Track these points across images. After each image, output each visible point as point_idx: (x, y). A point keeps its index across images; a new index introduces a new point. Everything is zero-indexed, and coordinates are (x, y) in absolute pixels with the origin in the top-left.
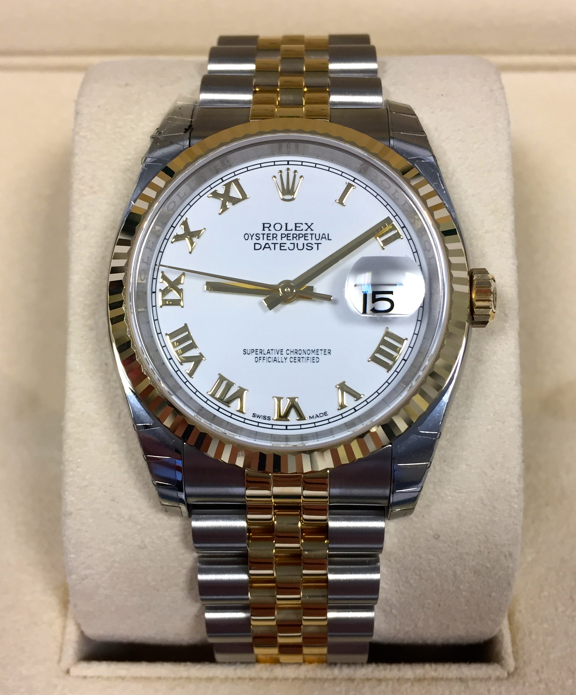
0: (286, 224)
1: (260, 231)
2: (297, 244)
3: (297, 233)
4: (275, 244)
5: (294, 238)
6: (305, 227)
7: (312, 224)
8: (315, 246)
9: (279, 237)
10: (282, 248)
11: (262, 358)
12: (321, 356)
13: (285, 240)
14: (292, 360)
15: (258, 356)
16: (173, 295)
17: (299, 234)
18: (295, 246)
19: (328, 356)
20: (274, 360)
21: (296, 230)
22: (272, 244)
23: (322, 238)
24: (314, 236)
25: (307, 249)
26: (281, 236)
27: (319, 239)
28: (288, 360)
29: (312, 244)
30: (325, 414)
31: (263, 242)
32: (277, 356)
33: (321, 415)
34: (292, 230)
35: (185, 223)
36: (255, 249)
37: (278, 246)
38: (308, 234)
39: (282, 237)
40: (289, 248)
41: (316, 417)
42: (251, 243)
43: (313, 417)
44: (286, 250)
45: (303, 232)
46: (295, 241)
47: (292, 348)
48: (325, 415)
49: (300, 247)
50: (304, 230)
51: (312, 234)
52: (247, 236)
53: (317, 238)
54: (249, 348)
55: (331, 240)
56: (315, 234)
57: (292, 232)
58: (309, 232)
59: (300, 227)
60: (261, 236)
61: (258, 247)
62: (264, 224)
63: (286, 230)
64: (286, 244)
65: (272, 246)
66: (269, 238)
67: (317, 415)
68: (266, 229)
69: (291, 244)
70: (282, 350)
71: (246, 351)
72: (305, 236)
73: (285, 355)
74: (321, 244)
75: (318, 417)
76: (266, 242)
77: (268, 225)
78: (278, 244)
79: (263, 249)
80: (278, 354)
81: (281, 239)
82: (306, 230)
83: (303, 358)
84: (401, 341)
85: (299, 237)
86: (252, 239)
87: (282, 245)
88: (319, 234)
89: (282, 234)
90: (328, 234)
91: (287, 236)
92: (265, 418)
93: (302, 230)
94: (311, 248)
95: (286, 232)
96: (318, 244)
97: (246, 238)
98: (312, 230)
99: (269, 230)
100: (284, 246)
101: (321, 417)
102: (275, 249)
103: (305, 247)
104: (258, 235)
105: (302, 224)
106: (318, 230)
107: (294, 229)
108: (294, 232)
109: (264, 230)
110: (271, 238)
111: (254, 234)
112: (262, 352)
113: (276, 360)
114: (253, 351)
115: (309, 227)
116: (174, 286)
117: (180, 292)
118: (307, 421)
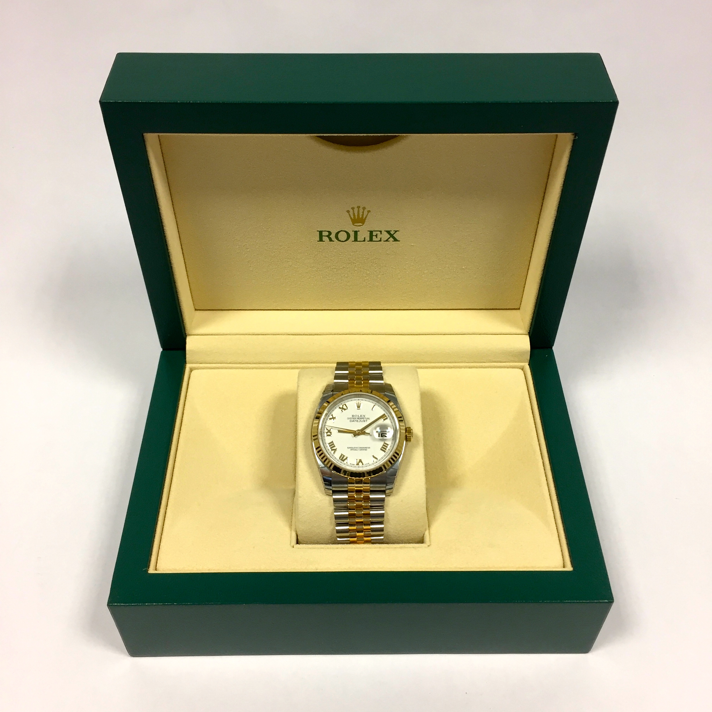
0: (358, 415)
1: (351, 417)
3: (361, 417)
8: (366, 421)
9: (356, 419)
11: (352, 450)
12: (368, 449)
13: (358, 419)
14: (360, 450)
16: (329, 434)
18: (361, 421)
23: (368, 419)
25: (364, 422)
30: (369, 463)
35: (332, 415)
36: (350, 422)
37: (356, 421)
42: (349, 420)
43: (366, 464)
44: (358, 422)
46: (360, 420)
47: (360, 447)
49: (362, 421)
52: (348, 418)
53: (366, 419)
54: (349, 447)
55: (370, 419)
58: (364, 417)
62: (352, 415)
65: (355, 421)
70: (357, 447)
72: (363, 418)
73: (358, 449)
76: (353, 420)
79: (352, 422)
83: (363, 449)
84: (388, 445)
91: (359, 418)
92: (353, 464)
95: (358, 417)
99: (354, 417)
101: (368, 465)
105: (362, 415)
106: (366, 417)
112: (352, 448)
113: (356, 450)
114: (350, 448)
115: (364, 416)
116: (329, 431)
117: (331, 433)
118: (364, 465)
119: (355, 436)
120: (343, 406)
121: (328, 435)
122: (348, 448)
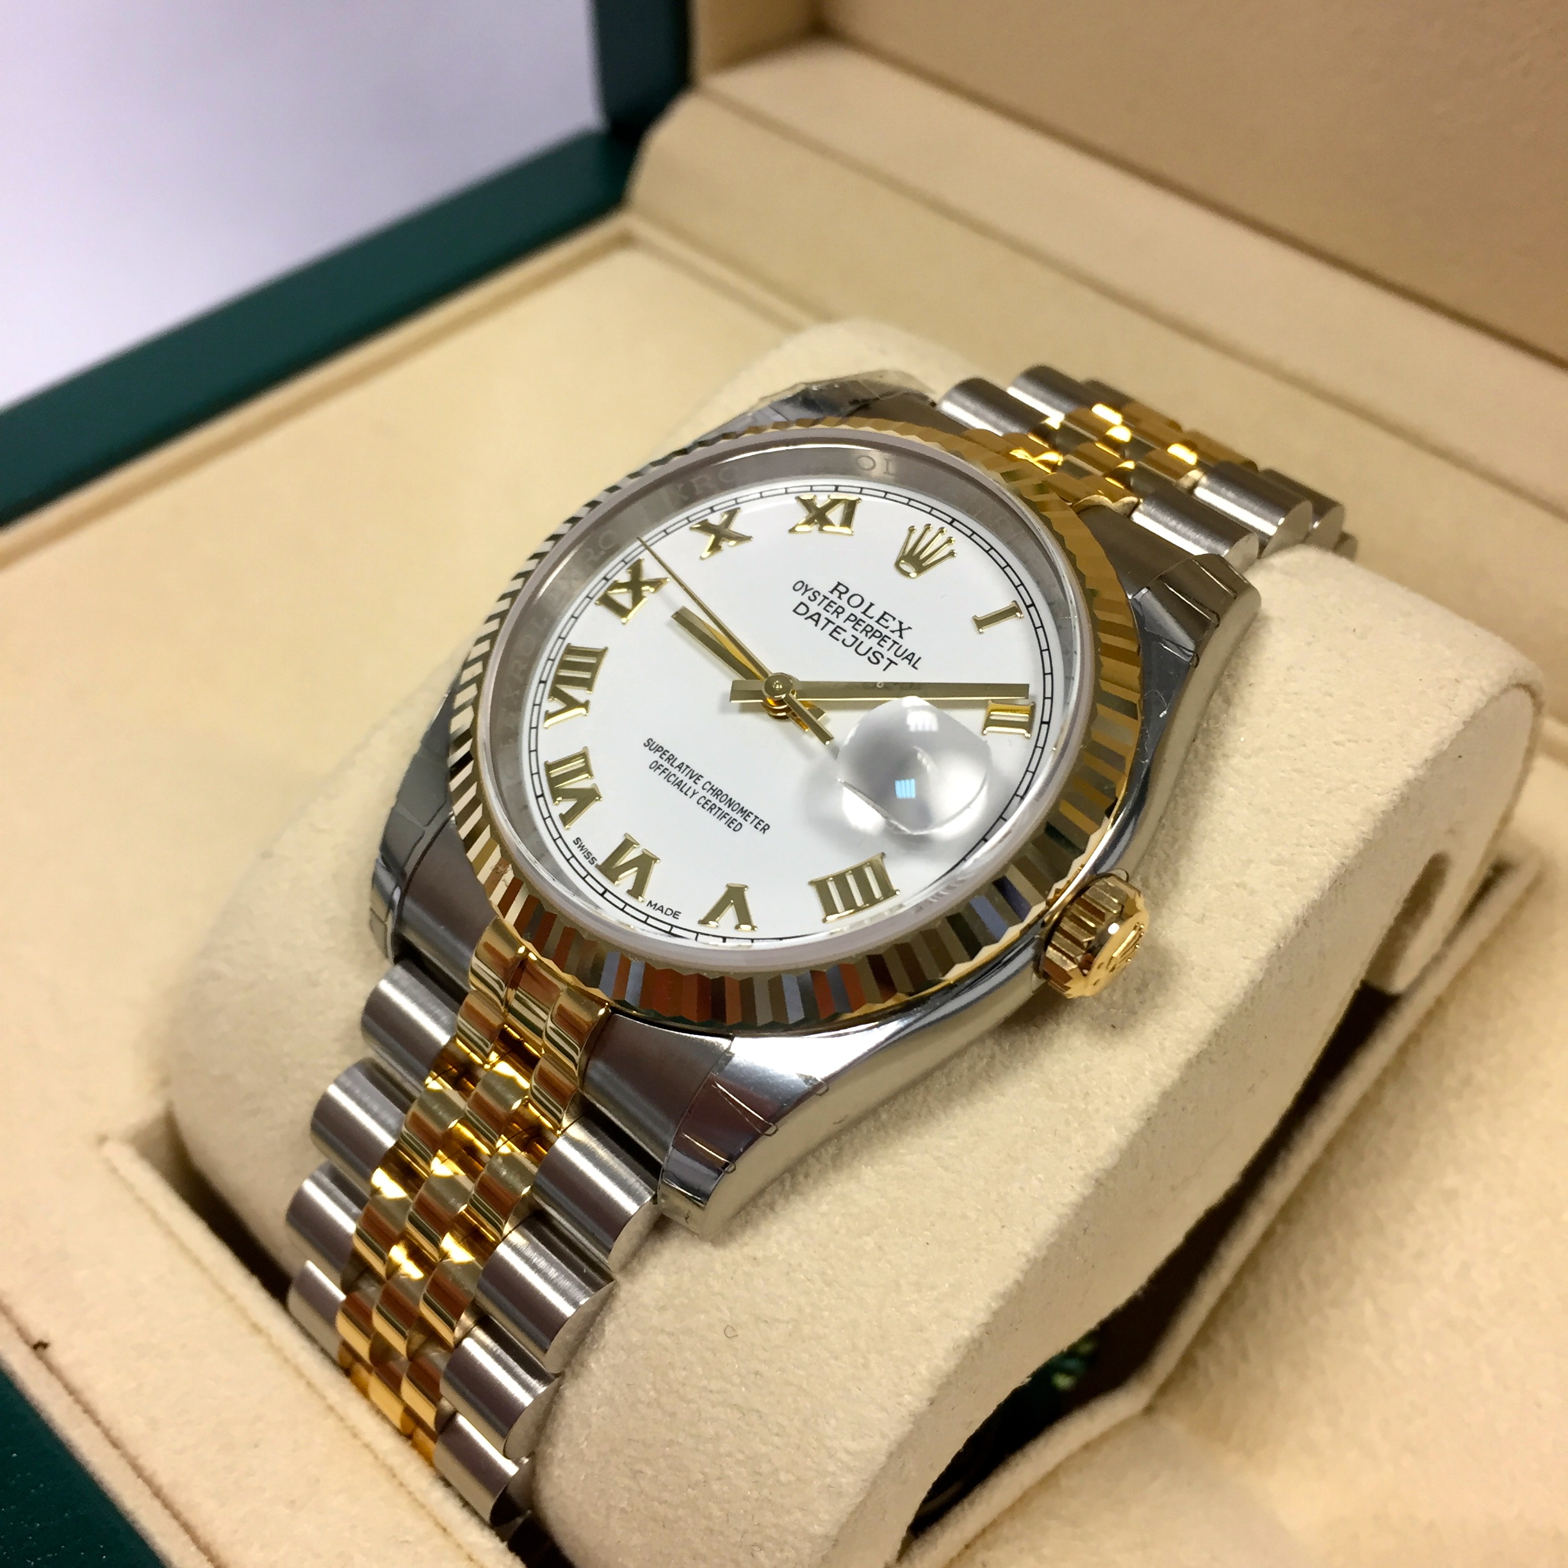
0: (872, 605)
1: (825, 590)
2: (862, 642)
3: (876, 626)
4: (829, 621)
5: (864, 632)
6: (895, 625)
7: (909, 628)
8: (884, 662)
9: (843, 616)
10: (835, 634)
11: (662, 769)
12: (748, 827)
13: (848, 625)
14: (702, 801)
15: (661, 762)
16: (623, 597)
17: (877, 631)
18: (857, 643)
19: (758, 833)
20: (677, 784)
21: (877, 621)
22: (826, 619)
23: (906, 658)
24: (896, 646)
25: (869, 658)
26: (850, 616)
27: (900, 656)
28: (696, 797)
29: (883, 657)
30: (675, 914)
31: (814, 608)
32: (686, 780)
33: (669, 912)
34: (871, 618)
35: (734, 516)
36: (795, 611)
37: (831, 627)
38: (890, 638)
39: (848, 619)
40: (844, 640)
41: (658, 909)
42: (798, 597)
43: (656, 905)
44: (838, 640)
45: (885, 632)
46: (862, 637)
47: (718, 785)
48: (674, 917)
49: (862, 650)
50: (889, 629)
51: (895, 642)
52: (800, 586)
53: (899, 653)
54: (659, 741)
55: (916, 669)
56: (901, 646)
57: (868, 621)
58: (896, 635)
59: (887, 621)
60: (820, 598)
61: (802, 609)
62: (839, 584)
63: (864, 613)
64: (845, 631)
65: (822, 622)
66: (828, 608)
67: (662, 906)
68: (836, 593)
69: (853, 636)
70: (702, 777)
71: (651, 743)
72: (883, 638)
73: (698, 788)
74: (896, 664)
75: (662, 911)
76: (820, 610)
77: (843, 589)
78: (834, 623)
79: (806, 619)
80: (691, 778)
81: (845, 622)
82: (893, 632)
83: (720, 809)
84: (888, 892)
85: (873, 635)
86: (803, 594)
87: (838, 630)
88: (907, 650)
89: (852, 614)
90: (920, 658)
92: (585, 854)
93: (887, 628)
94: (875, 661)
95: (861, 616)
96: (892, 662)
97: (797, 587)
98: (901, 636)
99: (840, 597)
100: (839, 633)
101: (665, 914)
102: (822, 629)
103: (870, 654)
104: (816, 594)
105: (894, 619)
106: (909, 642)
107: (876, 618)
108: (872, 622)
109: (832, 592)
110: (832, 610)
111: (812, 589)
112: (671, 759)
113: (679, 784)
114: (659, 749)
115: (901, 630)
116: (636, 586)
117: (637, 598)
118: (640, 904)
119: (736, 693)
120: (834, 503)
121: (607, 602)
122: (649, 744)
